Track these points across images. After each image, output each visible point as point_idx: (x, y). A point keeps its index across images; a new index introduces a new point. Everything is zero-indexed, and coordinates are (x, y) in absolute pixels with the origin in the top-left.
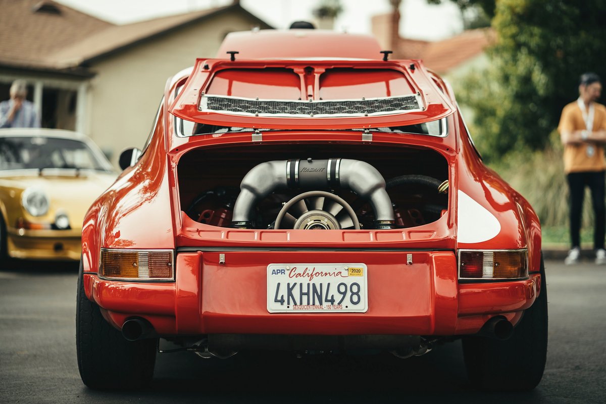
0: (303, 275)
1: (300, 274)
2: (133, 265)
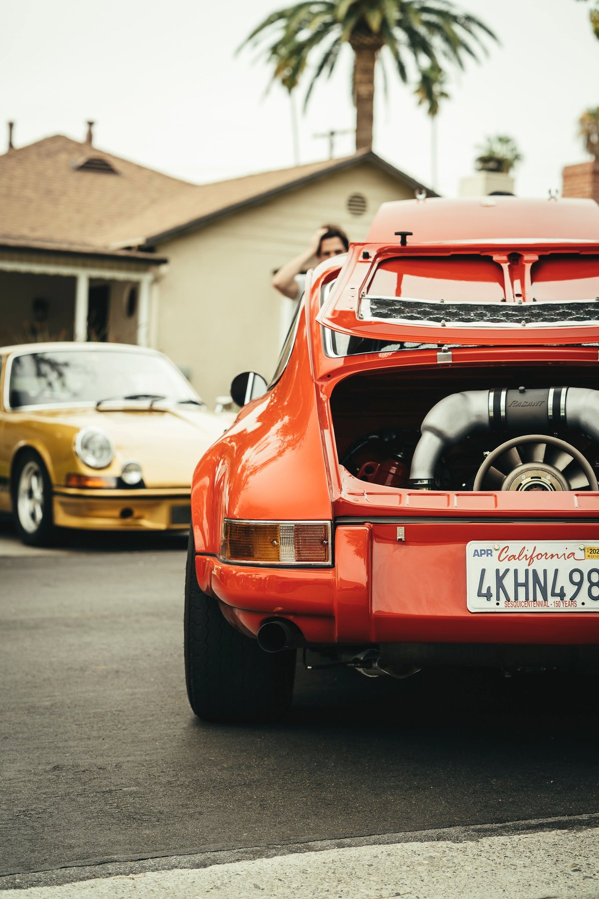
0: (518, 558)
1: (514, 556)
2: (272, 543)
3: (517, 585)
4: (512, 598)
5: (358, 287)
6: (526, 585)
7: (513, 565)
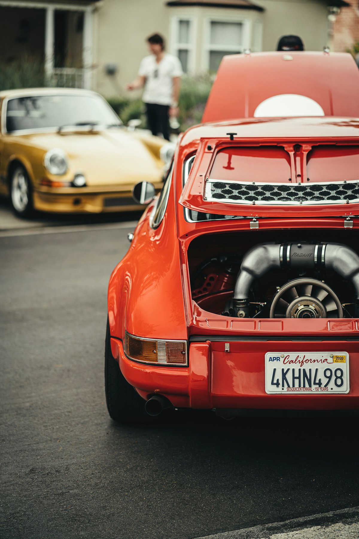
0: (295, 362)
1: (292, 361)
2: (153, 351)
3: (294, 378)
4: (291, 386)
5: (204, 175)
6: (299, 378)
7: (292, 366)
